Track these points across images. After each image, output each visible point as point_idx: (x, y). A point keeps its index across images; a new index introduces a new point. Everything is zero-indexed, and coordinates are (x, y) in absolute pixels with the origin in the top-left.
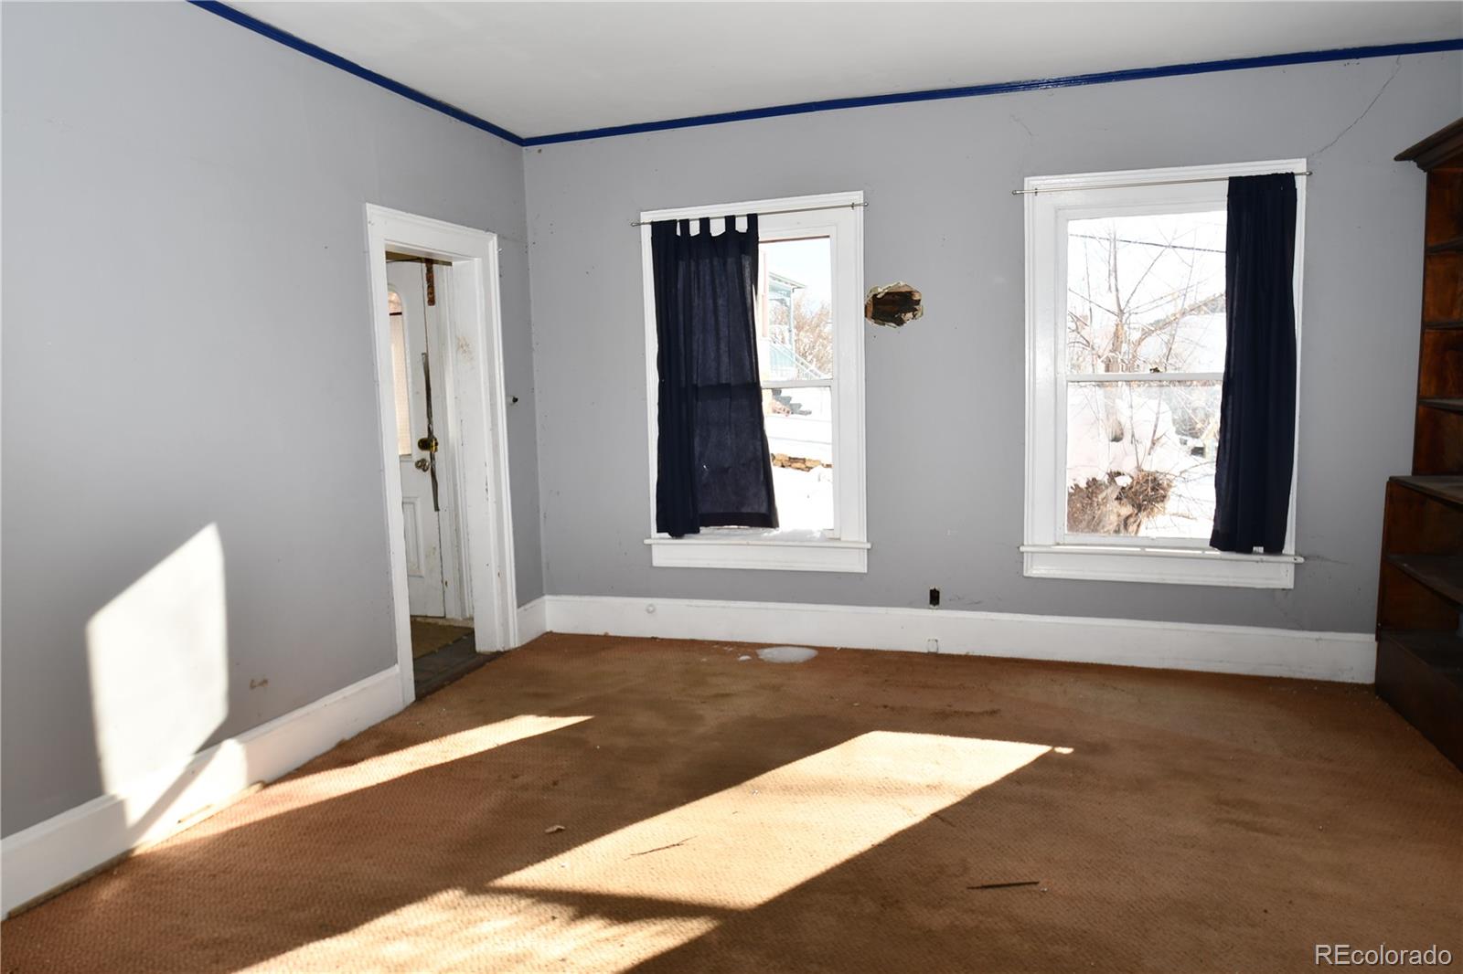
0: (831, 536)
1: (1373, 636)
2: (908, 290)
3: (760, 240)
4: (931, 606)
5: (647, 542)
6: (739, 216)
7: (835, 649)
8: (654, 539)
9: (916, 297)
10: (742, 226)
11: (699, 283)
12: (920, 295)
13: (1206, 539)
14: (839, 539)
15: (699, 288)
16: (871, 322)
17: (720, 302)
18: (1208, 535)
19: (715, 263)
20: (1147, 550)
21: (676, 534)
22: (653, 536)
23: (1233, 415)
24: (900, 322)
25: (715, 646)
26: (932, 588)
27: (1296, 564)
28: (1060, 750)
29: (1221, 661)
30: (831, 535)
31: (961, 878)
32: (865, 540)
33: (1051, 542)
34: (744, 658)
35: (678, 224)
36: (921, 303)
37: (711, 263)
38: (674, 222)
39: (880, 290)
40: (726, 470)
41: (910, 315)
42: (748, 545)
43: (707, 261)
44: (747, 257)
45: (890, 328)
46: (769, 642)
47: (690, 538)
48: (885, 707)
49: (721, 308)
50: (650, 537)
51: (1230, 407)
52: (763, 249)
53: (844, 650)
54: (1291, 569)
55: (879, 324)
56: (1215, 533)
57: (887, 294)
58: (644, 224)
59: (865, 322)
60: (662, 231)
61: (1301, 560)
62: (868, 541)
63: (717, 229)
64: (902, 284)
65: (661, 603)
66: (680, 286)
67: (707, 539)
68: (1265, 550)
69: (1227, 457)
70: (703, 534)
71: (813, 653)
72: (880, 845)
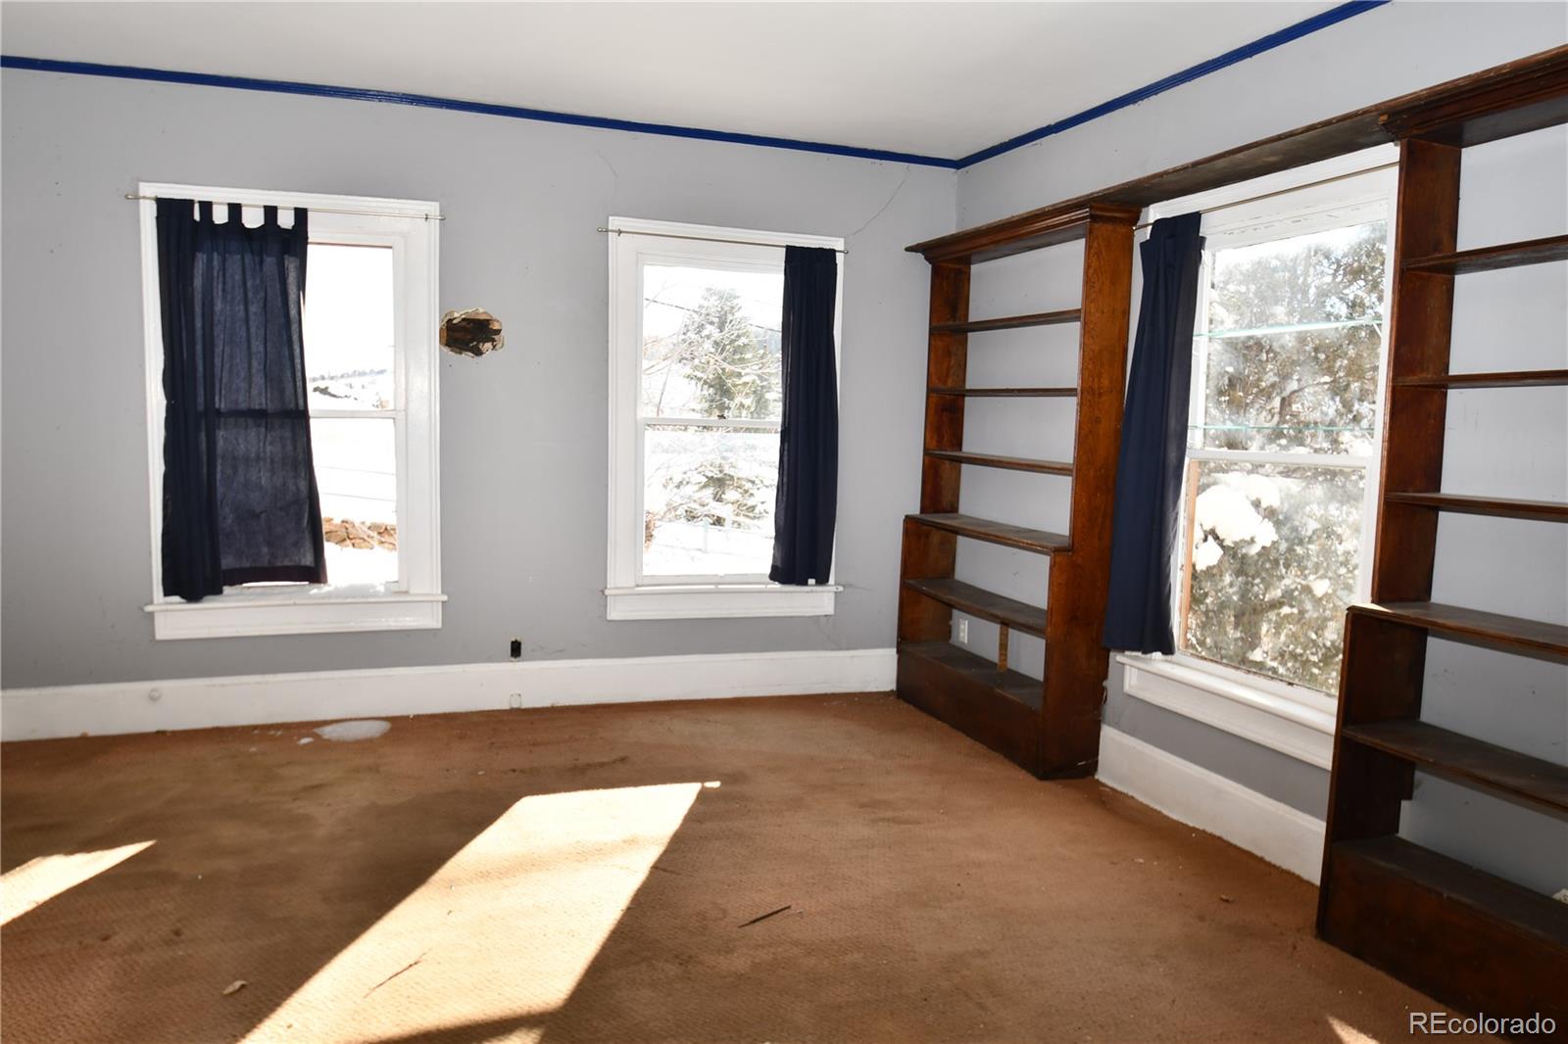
0: (397, 590)
1: (895, 650)
2: (488, 318)
3: (310, 240)
4: (513, 659)
5: (149, 608)
6: (284, 208)
7: (408, 717)
8: (160, 604)
9: (496, 327)
10: (286, 220)
11: (224, 283)
12: (501, 325)
13: (765, 575)
14: (406, 593)
15: (224, 290)
16: (446, 350)
17: (253, 309)
18: (768, 570)
19: (247, 260)
20: (720, 586)
21: (192, 595)
22: (155, 601)
23: (789, 460)
24: (478, 353)
25: (256, 732)
26: (514, 640)
27: (836, 593)
28: (708, 785)
29: (780, 685)
30: (395, 588)
31: (726, 920)
32: (440, 592)
33: (633, 584)
34: (305, 741)
35: (197, 207)
36: (502, 333)
37: (243, 258)
38: (191, 203)
39: (456, 315)
40: (257, 516)
41: (488, 345)
42: (295, 604)
43: (239, 257)
44: (292, 259)
45: (467, 357)
46: (329, 717)
47: (213, 601)
48: (514, 771)
49: (252, 317)
50: (151, 602)
51: (786, 453)
52: (312, 251)
53: (418, 718)
54: (832, 595)
55: (456, 352)
56: (774, 568)
57: (464, 320)
58: (144, 198)
59: (440, 350)
60: (171, 213)
61: (841, 589)
62: (443, 592)
63: (253, 219)
64: (481, 310)
65: (166, 686)
66: (198, 282)
67: (237, 601)
68: (816, 582)
69: (785, 499)
70: (229, 595)
71: (385, 726)
72: (629, 909)
